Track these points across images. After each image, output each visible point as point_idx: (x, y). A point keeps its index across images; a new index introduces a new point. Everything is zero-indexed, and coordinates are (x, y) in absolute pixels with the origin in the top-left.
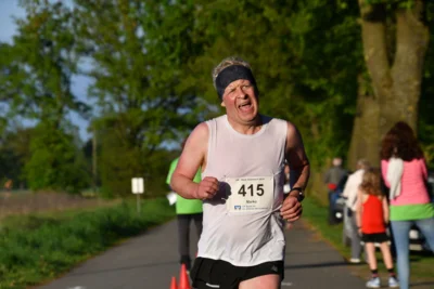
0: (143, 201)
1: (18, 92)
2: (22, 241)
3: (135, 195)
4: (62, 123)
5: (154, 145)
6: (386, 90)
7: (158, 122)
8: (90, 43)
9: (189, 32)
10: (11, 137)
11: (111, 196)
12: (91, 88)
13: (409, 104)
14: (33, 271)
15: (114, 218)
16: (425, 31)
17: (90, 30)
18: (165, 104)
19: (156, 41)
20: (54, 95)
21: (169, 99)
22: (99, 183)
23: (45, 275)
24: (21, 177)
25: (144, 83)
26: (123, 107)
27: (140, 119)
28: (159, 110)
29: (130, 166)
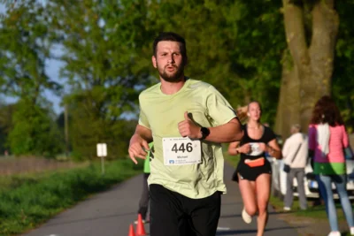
0: (107, 163)
1: (2, 74)
2: (6, 198)
3: (100, 158)
4: (38, 100)
5: (116, 117)
6: (305, 67)
7: (118, 97)
8: (60, 33)
9: (143, 22)
11: (81, 159)
12: (62, 70)
13: (324, 78)
14: (15, 222)
15: (83, 177)
16: (336, 17)
17: (61, 22)
18: (124, 82)
19: (114, 29)
20: (31, 77)
21: (127, 77)
22: (70, 149)
23: (25, 225)
24: (6, 145)
25: (106, 64)
26: (90, 87)
27: (105, 94)
28: (119, 87)
29: (96, 133)
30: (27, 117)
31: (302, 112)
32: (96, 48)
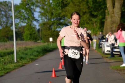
0: (52, 43)
1: (21, 17)
2: (23, 53)
3: (50, 42)
4: (32, 25)
5: (55, 29)
6: (112, 15)
7: (55, 25)
8: (39, 4)
10: (20, 28)
11: (44, 42)
12: (39, 15)
13: (118, 18)
14: (26, 60)
15: (45, 47)
17: (39, 1)
18: (57, 19)
19: (55, 3)
20: (30, 17)
21: (58, 18)
22: (41, 39)
23: (29, 61)
24: (22, 38)
25: (52, 14)
26: (47, 20)
27: (51, 23)
28: (56, 21)
29: (49, 35)
30: (29, 29)
31: (111, 28)
32: (49, 9)
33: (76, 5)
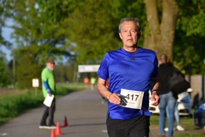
6: (158, 36)
7: (46, 51)
8: (12, 11)
12: (12, 34)
13: (169, 43)
15: (23, 99)
16: (177, 7)
18: (49, 42)
19: (44, 10)
21: (52, 40)
25: (39, 31)
27: (37, 50)
28: (47, 45)
29: (32, 72)
33: (86, 15)
